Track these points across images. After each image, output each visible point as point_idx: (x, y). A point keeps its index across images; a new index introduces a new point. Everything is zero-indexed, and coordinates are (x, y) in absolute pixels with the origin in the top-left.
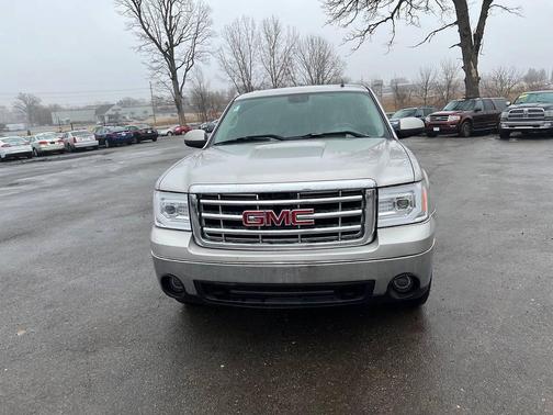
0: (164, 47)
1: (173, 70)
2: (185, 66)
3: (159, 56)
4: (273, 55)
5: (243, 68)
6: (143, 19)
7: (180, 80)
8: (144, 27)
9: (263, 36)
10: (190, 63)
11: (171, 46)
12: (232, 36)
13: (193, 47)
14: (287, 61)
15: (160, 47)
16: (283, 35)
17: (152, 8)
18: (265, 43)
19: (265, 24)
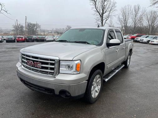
0: (101, 14)
1: (102, 20)
2: (106, 19)
3: (99, 16)
4: (136, 16)
5: (125, 20)
6: (96, 6)
7: (104, 23)
8: (96, 9)
9: (134, 10)
10: (107, 18)
11: (103, 13)
12: (123, 10)
13: (109, 14)
14: (141, 18)
15: (100, 14)
16: (141, 10)
17: (99, 3)
18: (134, 13)
19: (135, 7)
